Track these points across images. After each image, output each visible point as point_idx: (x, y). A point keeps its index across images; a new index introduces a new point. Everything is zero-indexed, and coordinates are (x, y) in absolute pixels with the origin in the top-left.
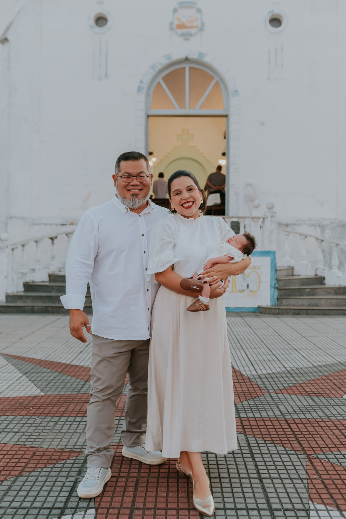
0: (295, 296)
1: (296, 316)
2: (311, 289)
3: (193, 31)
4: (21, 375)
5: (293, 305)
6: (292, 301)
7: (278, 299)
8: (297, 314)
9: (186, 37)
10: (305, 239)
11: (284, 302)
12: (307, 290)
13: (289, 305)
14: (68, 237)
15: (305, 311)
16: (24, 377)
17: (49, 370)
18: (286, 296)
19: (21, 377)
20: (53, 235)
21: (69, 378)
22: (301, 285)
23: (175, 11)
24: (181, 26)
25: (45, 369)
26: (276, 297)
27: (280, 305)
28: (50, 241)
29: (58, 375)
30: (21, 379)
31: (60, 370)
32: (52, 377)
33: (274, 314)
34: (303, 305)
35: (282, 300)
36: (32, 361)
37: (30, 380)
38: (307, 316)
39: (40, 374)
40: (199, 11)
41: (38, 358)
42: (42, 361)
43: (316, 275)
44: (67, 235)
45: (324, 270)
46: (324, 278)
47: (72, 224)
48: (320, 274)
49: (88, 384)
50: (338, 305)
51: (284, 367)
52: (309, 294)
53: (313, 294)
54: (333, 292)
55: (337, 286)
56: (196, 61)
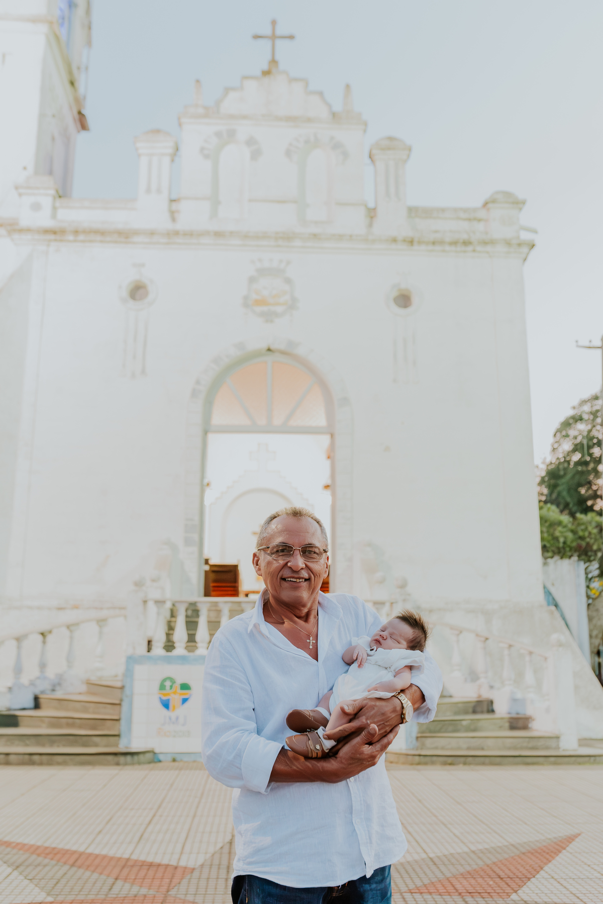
0: (446, 732)
1: (448, 767)
2: (472, 720)
3: (279, 309)
4: (9, 870)
5: (443, 748)
6: (441, 742)
7: (417, 738)
8: (451, 764)
9: (269, 317)
10: (458, 635)
11: (428, 742)
12: (464, 723)
13: (436, 748)
14: (71, 631)
15: (462, 759)
16: (16, 873)
17: (54, 862)
18: (430, 732)
19: (10, 874)
20: (44, 627)
21: (88, 873)
22: (456, 713)
23: (252, 280)
24: (261, 302)
25: (46, 861)
26: (414, 734)
27: (422, 749)
28: (40, 637)
29: (69, 869)
30: (12, 877)
31: (71, 861)
32: (61, 873)
33: (412, 764)
34: (459, 748)
35: (423, 739)
36: (22, 847)
37: (25, 878)
38: (466, 767)
39: (39, 868)
40: (288, 281)
41: (32, 843)
42: (38, 847)
43: (480, 696)
44: (68, 627)
45: (491, 687)
46: (492, 702)
47: (76, 607)
48: (486, 694)
49: (119, 883)
50: (515, 748)
51: (425, 852)
52: (468, 729)
53: (475, 730)
54: (507, 725)
55: (514, 716)
56: (283, 353)
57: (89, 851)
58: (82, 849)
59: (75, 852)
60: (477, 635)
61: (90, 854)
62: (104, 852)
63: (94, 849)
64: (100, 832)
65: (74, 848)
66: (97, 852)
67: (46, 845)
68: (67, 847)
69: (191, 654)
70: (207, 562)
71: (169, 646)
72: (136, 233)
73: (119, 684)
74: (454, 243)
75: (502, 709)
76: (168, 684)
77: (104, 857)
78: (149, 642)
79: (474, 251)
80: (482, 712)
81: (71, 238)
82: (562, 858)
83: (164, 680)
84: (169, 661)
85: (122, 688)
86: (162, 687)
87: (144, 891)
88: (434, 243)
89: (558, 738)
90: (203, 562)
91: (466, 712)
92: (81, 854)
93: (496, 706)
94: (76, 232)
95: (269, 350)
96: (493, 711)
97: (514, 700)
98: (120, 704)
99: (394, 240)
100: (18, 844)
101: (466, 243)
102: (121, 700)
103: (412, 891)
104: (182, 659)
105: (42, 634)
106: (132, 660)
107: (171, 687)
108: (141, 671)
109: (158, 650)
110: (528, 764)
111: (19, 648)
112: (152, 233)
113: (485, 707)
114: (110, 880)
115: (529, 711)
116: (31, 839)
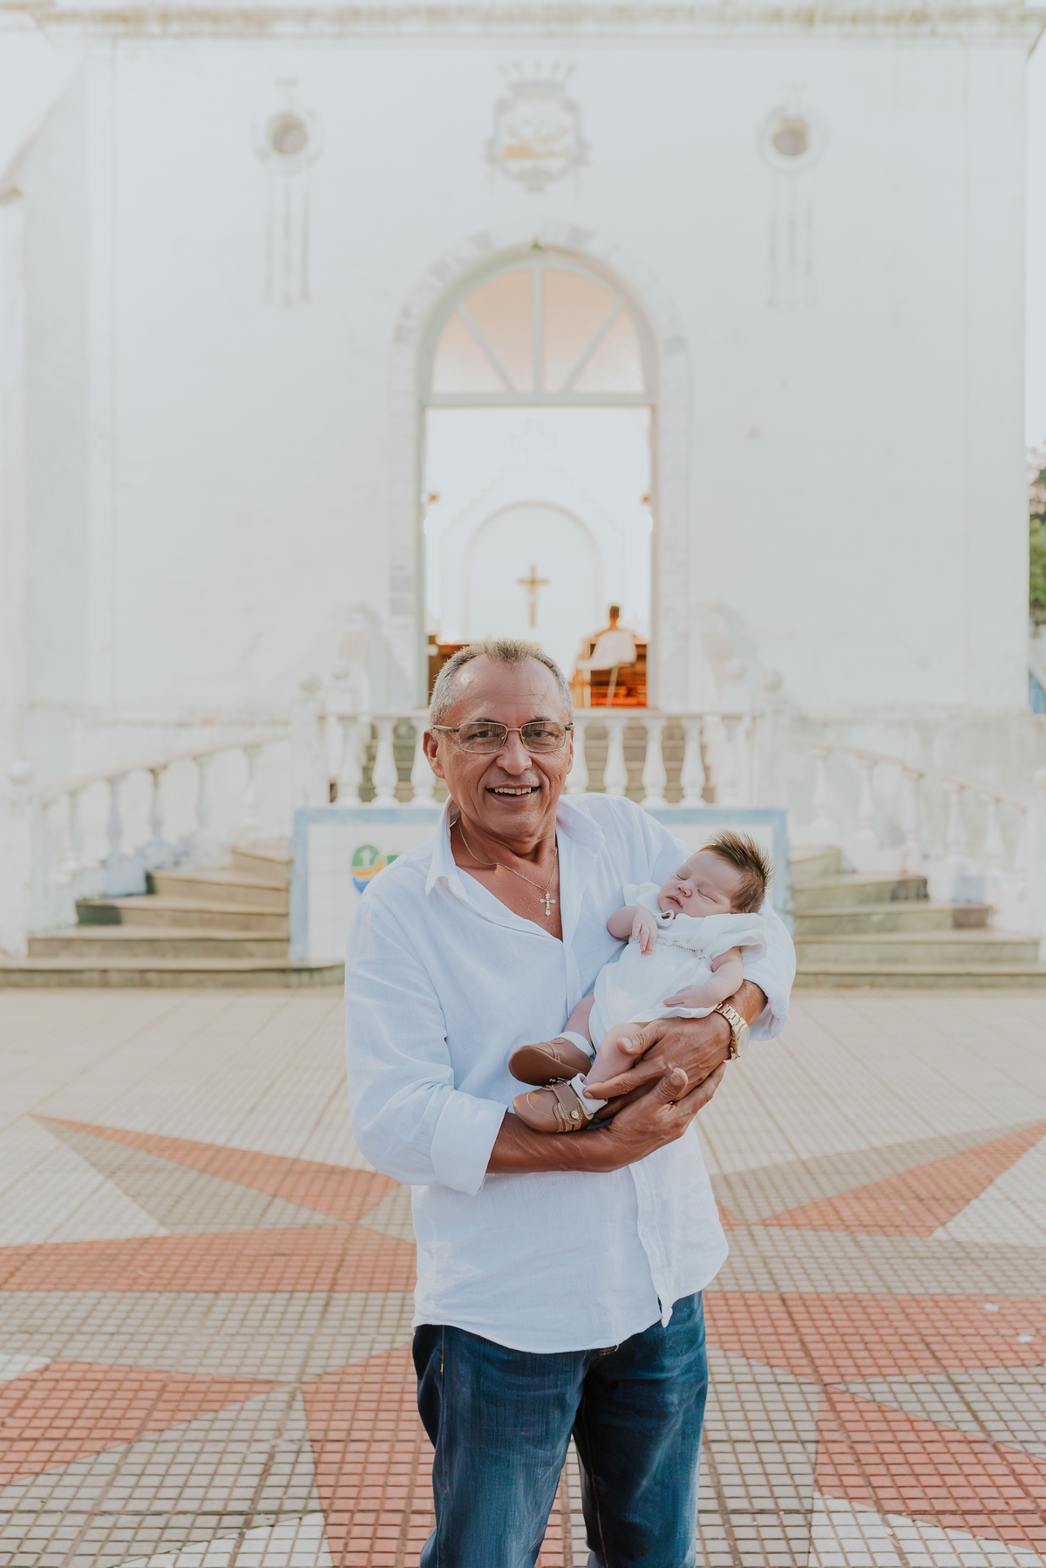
0: (843, 934)
2: (888, 913)
3: (554, 165)
4: (100, 1178)
6: (834, 951)
9: (535, 181)
10: (871, 768)
11: (812, 951)
12: (876, 918)
13: (825, 961)
14: (201, 766)
15: (869, 979)
16: (110, 1184)
17: (172, 1165)
18: (817, 934)
19: (101, 1185)
20: (157, 760)
21: (228, 1185)
22: (862, 903)
23: (502, 107)
24: (520, 151)
25: (161, 1162)
28: (149, 776)
29: (197, 1178)
30: (103, 1190)
31: (203, 1163)
32: (184, 1184)
34: (864, 961)
35: (805, 946)
36: (123, 1137)
37: (125, 1192)
38: (875, 992)
39: (150, 1175)
40: (571, 107)
41: (139, 1129)
42: (150, 1137)
43: (904, 872)
44: (195, 758)
45: (926, 857)
46: (925, 882)
47: (208, 722)
48: (916, 869)
49: (279, 1203)
50: (961, 960)
51: (794, 1150)
52: (882, 928)
53: (893, 930)
54: (949, 921)
55: (962, 905)
56: (562, 252)
57: (233, 1144)
58: (220, 1142)
59: (208, 1147)
60: (905, 768)
61: (233, 1151)
62: (256, 1147)
63: (241, 1142)
64: (252, 1110)
65: (208, 1139)
66: (245, 1146)
67: (163, 1133)
68: (197, 1138)
69: (404, 806)
70: (432, 640)
71: (367, 792)
72: (278, 15)
73: (282, 855)
74: (894, 18)
75: (943, 893)
76: (366, 856)
77: (258, 1155)
78: (332, 787)
79: (933, 33)
80: (907, 898)
81: (155, 28)
82: (1029, 1162)
83: (360, 850)
84: (366, 817)
85: (290, 863)
86: (357, 861)
87: (318, 1218)
88: (854, 20)
89: (1036, 944)
90: (426, 640)
91: (879, 899)
92: (219, 1150)
93: (932, 889)
94: (165, 17)
95: (536, 246)
96: (926, 896)
97: (964, 880)
98: (287, 890)
99: (776, 16)
100: (117, 1131)
101: (919, 17)
102: (289, 883)
103: (768, 1222)
104: (389, 815)
105: (153, 771)
106: (303, 817)
107: (372, 861)
108: (319, 835)
109: (349, 799)
110: (981, 986)
111: (114, 794)
112: (308, 15)
113: (913, 890)
114: (264, 1199)
115: (990, 898)
116: (138, 1123)
